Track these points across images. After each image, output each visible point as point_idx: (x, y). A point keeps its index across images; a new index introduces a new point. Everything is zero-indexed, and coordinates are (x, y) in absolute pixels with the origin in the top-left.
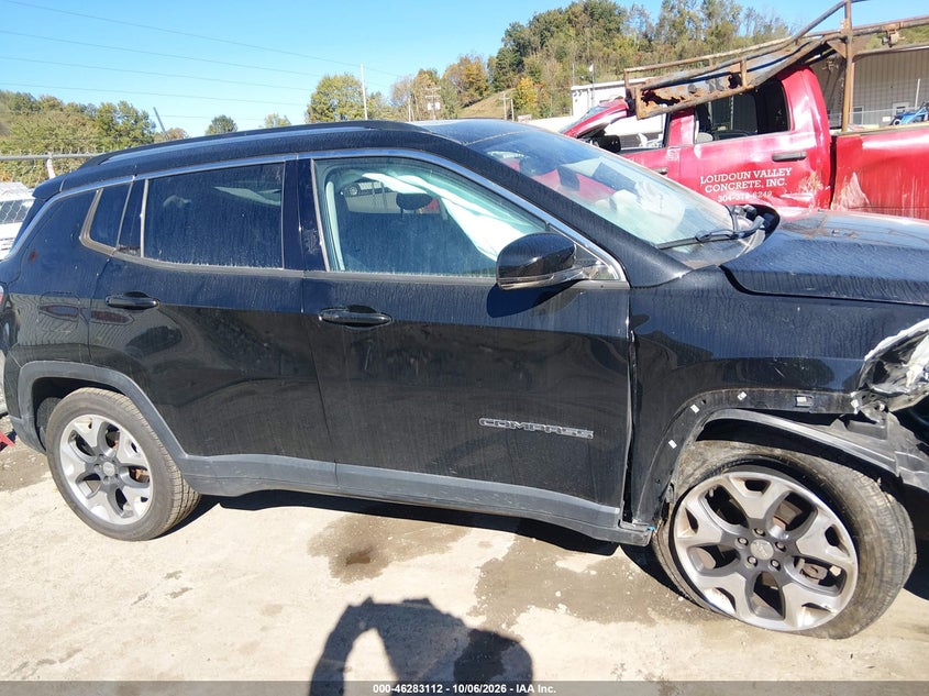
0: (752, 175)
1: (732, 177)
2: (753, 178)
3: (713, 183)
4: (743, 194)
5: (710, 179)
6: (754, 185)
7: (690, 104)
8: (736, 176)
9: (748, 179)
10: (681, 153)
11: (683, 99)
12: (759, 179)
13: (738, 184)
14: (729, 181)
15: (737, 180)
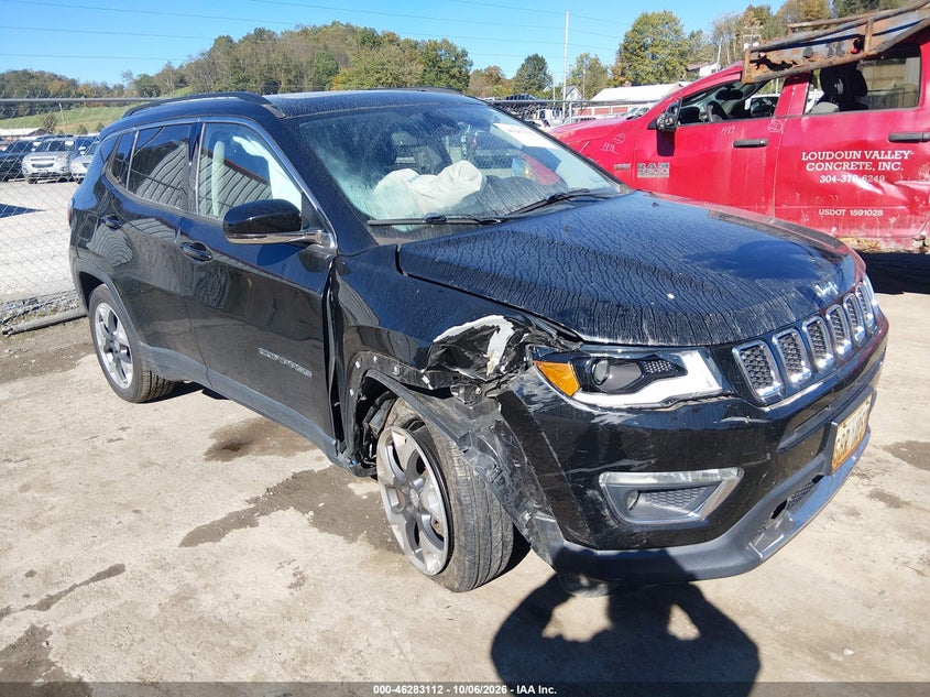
0: (863, 155)
1: (839, 155)
2: (863, 158)
3: (817, 161)
4: (850, 176)
5: (813, 156)
6: (864, 166)
7: (801, 70)
8: (844, 154)
9: (857, 160)
10: (786, 125)
11: (794, 63)
12: (870, 160)
13: (846, 165)
14: (835, 160)
15: (844, 160)
